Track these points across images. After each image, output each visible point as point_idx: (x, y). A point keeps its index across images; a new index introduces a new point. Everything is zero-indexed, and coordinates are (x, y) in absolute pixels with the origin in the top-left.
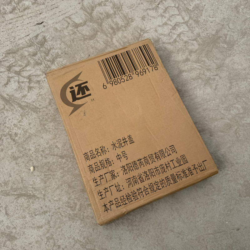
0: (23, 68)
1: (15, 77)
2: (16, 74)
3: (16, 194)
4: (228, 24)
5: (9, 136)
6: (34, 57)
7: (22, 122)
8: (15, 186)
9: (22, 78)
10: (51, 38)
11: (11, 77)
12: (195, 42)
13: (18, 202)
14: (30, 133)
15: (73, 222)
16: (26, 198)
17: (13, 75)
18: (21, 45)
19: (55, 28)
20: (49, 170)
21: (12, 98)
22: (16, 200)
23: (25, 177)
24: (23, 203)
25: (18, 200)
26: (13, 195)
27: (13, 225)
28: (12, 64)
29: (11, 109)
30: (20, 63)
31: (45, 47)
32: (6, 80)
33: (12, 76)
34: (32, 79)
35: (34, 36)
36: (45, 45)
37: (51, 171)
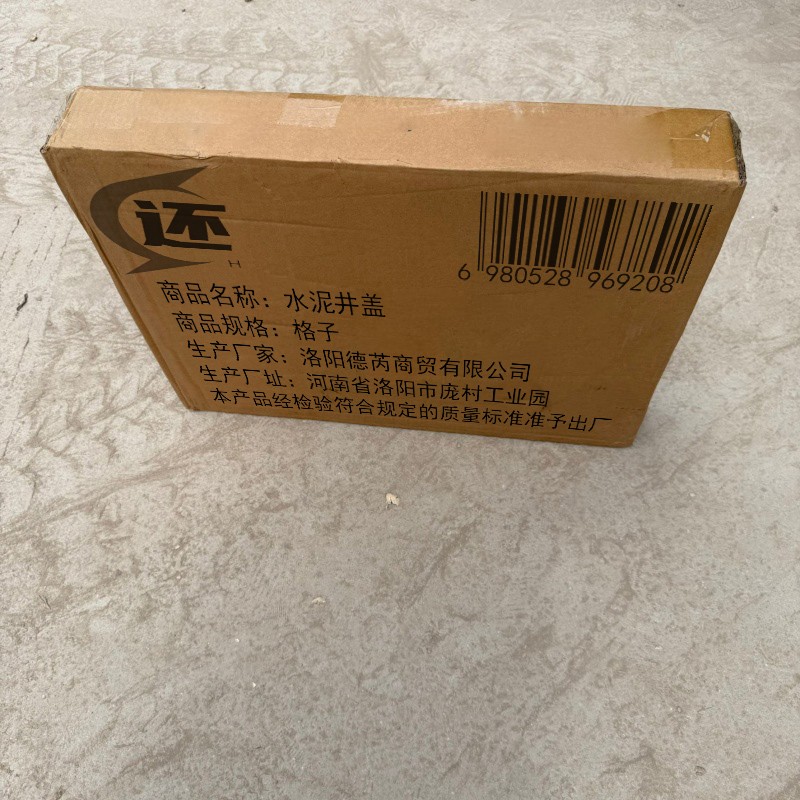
0: (106, 393)
1: (111, 422)
2: (106, 418)
3: (433, 569)
4: (352, 20)
5: (263, 513)
6: (101, 358)
7: (250, 465)
8: (409, 561)
9: (129, 410)
10: (86, 301)
11: (105, 432)
12: (343, 80)
13: (456, 573)
14: (295, 461)
15: (587, 476)
16: (457, 552)
17: (102, 424)
18: (39, 369)
19: (66, 281)
20: (421, 467)
21: (164, 455)
22: (446, 577)
23: (402, 527)
24: (466, 565)
25: (449, 572)
26: (428, 577)
27: (511, 618)
28: (69, 412)
29: (193, 473)
30: (85, 394)
31: (95, 323)
32: (101, 445)
33: (103, 427)
34: (155, 389)
35: (41, 332)
36: (88, 321)
37: (427, 462)
